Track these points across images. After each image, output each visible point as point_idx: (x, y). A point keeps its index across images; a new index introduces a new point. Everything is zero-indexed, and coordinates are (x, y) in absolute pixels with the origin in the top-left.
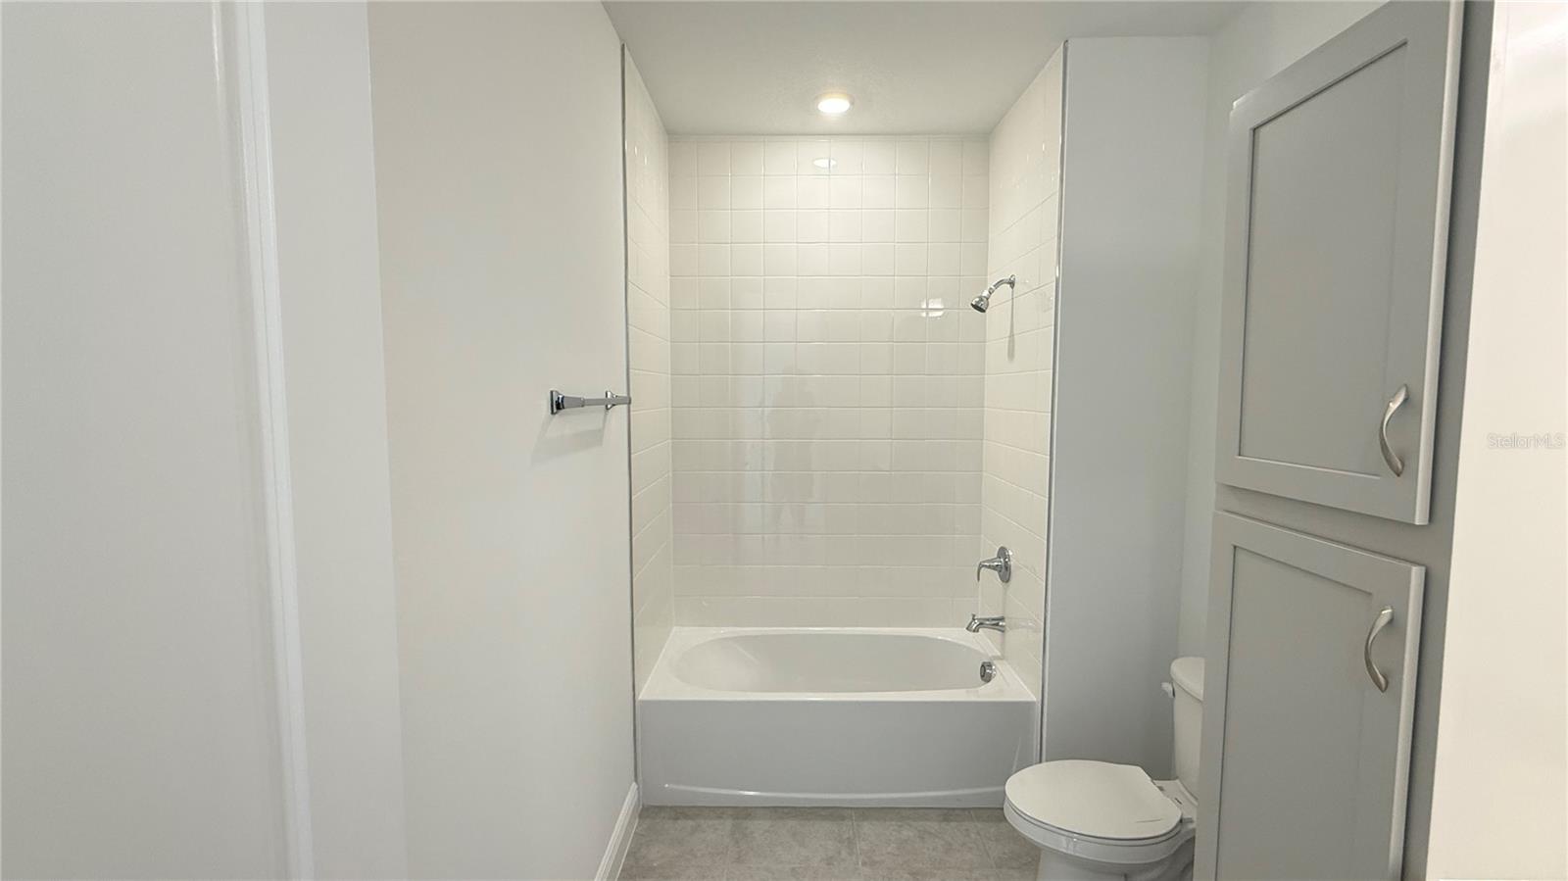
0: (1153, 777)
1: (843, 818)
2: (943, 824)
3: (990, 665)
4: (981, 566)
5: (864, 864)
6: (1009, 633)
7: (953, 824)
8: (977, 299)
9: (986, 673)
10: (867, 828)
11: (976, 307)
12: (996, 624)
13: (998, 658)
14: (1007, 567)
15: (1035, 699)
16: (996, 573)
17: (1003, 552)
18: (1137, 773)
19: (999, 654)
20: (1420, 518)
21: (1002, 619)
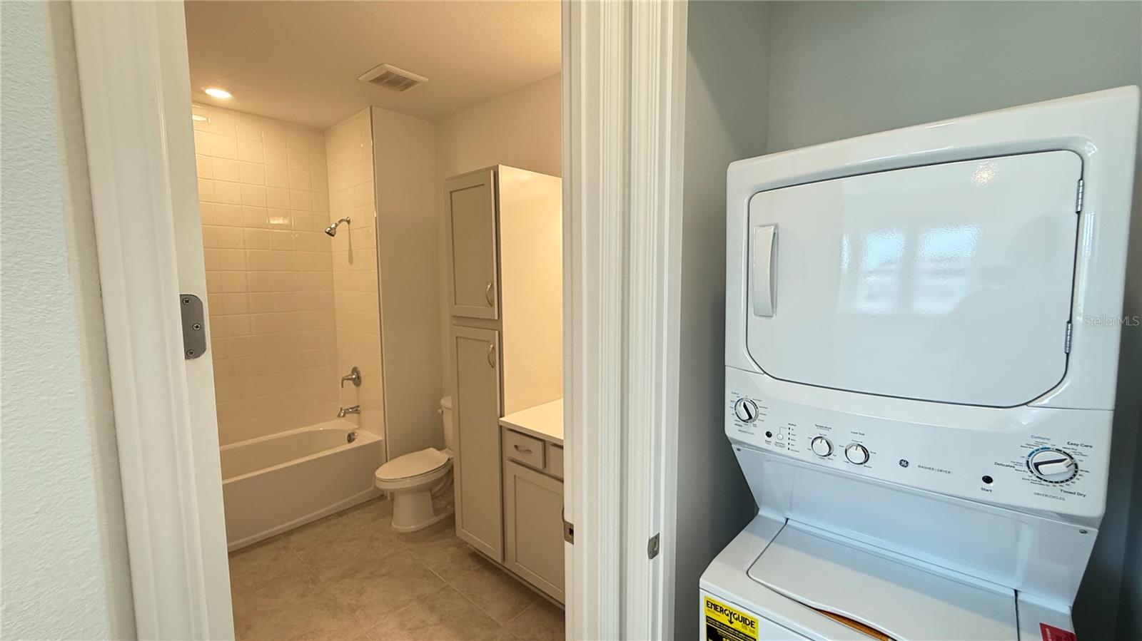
0: (439, 450)
1: (277, 540)
2: (340, 519)
3: (353, 434)
4: (343, 380)
5: (298, 551)
6: (362, 414)
7: (345, 516)
8: (329, 229)
9: (350, 438)
10: (292, 538)
11: (328, 233)
12: (356, 410)
13: (357, 429)
14: (358, 377)
15: (381, 438)
16: (351, 382)
17: (355, 370)
18: (432, 450)
19: (357, 427)
20: (496, 318)
21: (358, 406)
